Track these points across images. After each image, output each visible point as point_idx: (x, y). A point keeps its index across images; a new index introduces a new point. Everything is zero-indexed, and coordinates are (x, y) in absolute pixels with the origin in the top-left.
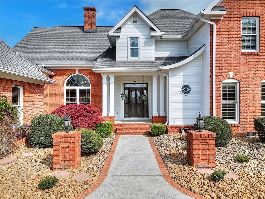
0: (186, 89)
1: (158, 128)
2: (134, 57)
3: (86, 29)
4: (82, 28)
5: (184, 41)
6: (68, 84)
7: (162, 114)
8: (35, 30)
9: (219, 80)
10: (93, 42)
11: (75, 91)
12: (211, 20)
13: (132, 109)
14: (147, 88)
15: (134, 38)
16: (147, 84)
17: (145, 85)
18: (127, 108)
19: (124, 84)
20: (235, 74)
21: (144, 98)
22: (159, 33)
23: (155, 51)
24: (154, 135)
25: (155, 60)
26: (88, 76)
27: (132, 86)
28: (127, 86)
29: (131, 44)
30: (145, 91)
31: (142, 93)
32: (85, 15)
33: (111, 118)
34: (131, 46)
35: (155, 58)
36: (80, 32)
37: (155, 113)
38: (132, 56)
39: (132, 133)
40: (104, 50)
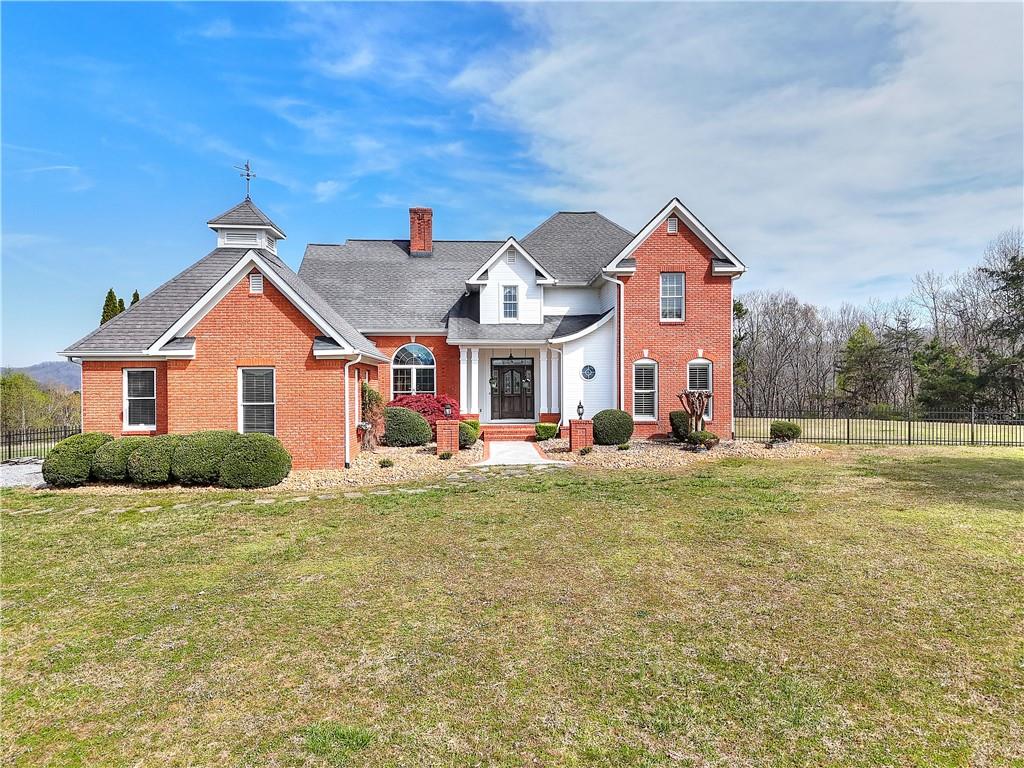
0: (589, 372)
1: (546, 429)
2: (510, 316)
3: (413, 250)
4: (405, 245)
5: (594, 288)
6: (396, 361)
7: (555, 410)
8: (313, 249)
9: (629, 360)
10: (432, 280)
11: (409, 372)
12: (619, 278)
13: (506, 405)
14: (531, 368)
15: (510, 287)
16: (533, 359)
17: (528, 362)
18: (496, 403)
19: (492, 359)
20: (651, 352)
21: (526, 385)
22: (550, 280)
23: (545, 304)
24: (540, 440)
25: (545, 321)
26: (432, 348)
27: (507, 363)
28: (495, 362)
29: (505, 297)
30: (529, 372)
31: (523, 376)
32: (413, 222)
33: (473, 416)
34: (505, 299)
35: (545, 316)
36: (402, 256)
37: (544, 409)
38: (506, 315)
39: (507, 439)
40: (455, 298)
